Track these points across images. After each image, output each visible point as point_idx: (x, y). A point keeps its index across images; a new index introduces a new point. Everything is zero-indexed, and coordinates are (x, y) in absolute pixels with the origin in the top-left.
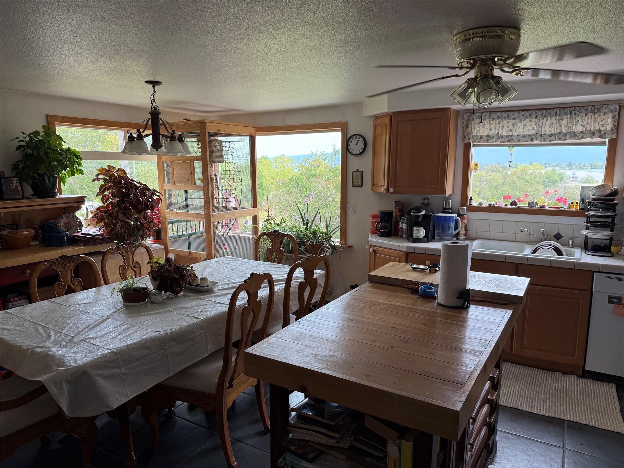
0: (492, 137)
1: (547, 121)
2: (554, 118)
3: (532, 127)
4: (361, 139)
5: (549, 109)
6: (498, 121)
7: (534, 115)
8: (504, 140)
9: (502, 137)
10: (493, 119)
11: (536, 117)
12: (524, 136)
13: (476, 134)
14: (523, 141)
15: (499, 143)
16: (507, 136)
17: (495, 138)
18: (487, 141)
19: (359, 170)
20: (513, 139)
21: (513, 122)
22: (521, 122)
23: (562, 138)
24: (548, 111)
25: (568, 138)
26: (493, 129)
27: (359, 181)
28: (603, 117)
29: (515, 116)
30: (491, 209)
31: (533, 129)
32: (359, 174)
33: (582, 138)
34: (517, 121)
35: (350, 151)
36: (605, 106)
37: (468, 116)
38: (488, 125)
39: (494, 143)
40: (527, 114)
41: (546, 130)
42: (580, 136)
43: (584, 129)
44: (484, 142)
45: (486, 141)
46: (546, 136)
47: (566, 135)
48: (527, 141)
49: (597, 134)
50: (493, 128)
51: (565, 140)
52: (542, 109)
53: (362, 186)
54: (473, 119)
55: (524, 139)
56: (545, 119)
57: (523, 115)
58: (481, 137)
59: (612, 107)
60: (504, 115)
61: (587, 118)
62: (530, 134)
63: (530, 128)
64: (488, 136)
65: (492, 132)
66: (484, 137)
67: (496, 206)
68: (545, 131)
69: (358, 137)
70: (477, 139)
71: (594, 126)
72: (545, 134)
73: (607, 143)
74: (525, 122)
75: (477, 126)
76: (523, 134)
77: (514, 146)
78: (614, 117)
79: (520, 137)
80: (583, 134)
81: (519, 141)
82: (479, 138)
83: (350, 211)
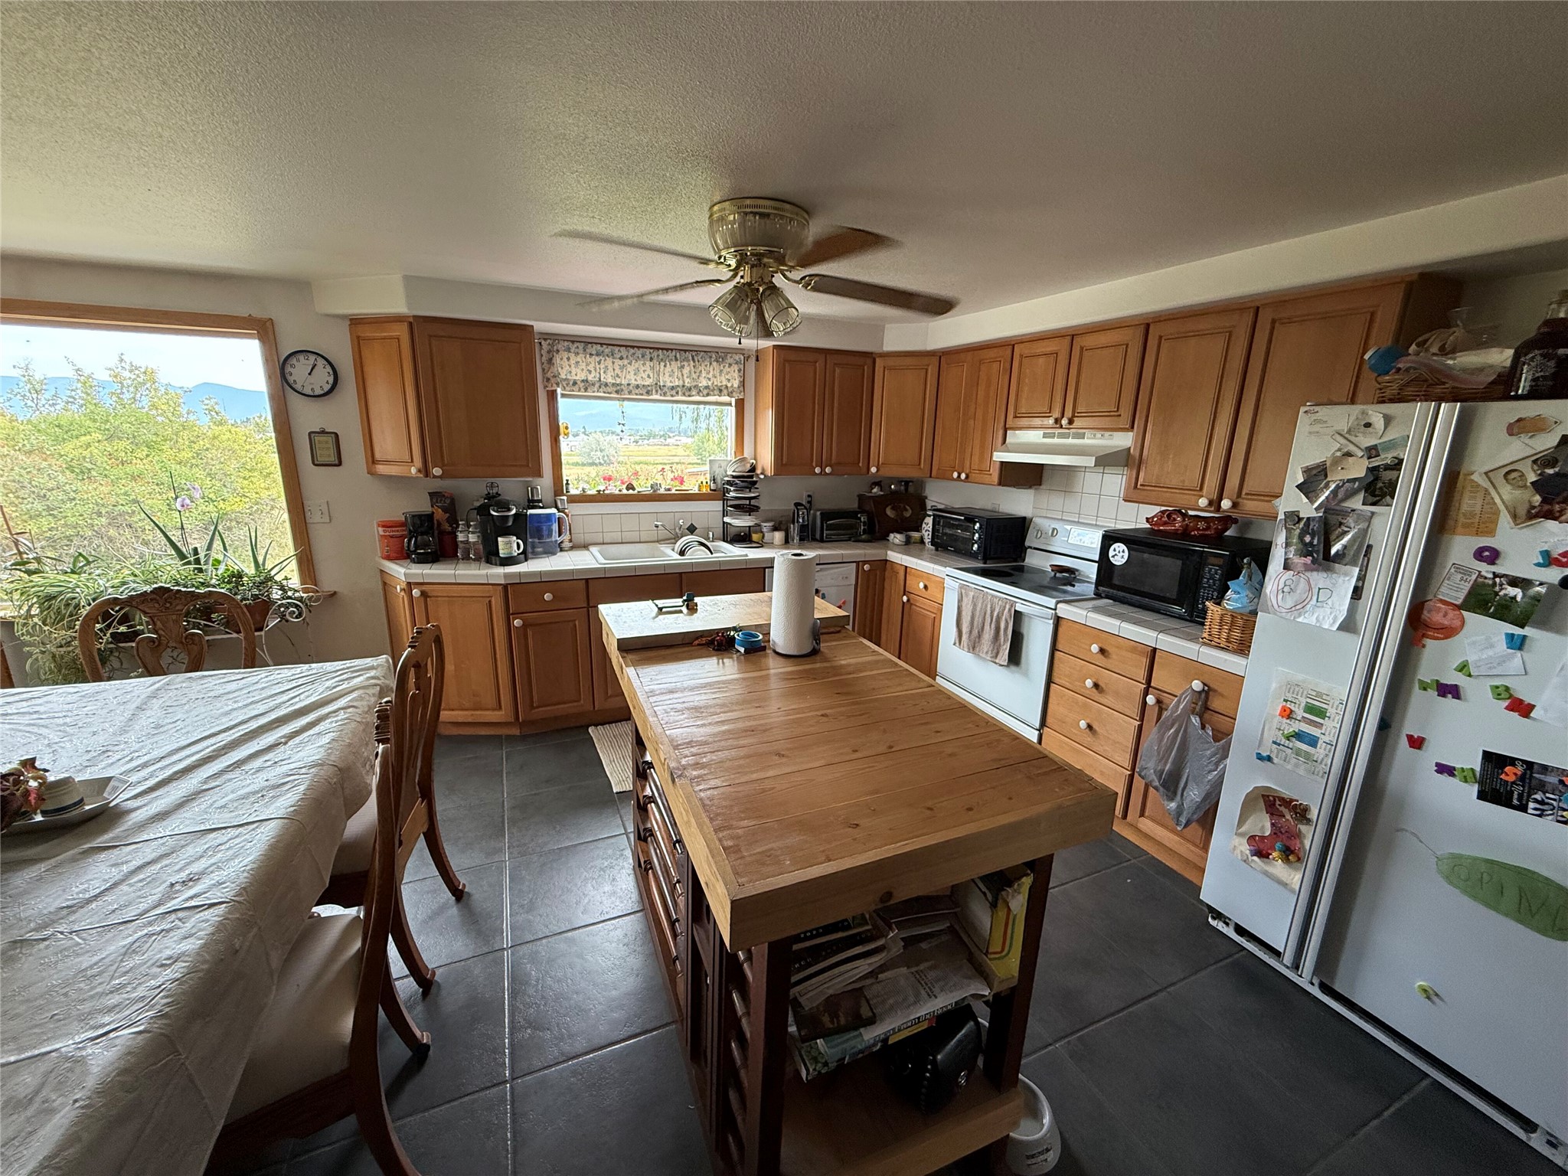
0: (593, 385)
1: (665, 366)
2: (673, 363)
3: (647, 373)
4: (321, 362)
5: (667, 350)
6: (598, 359)
7: (648, 357)
8: (610, 391)
9: (606, 385)
10: (591, 355)
11: (651, 359)
12: (637, 387)
13: (564, 377)
14: (636, 394)
15: (602, 394)
16: (613, 384)
17: (597, 385)
18: (586, 390)
19: (327, 430)
20: (622, 390)
21: (620, 362)
22: (630, 364)
23: (687, 394)
24: (665, 352)
25: (694, 393)
26: (593, 371)
27: (332, 452)
28: (729, 370)
29: (622, 354)
30: (601, 498)
31: (649, 376)
32: (330, 439)
33: (708, 395)
34: (626, 362)
35: (294, 386)
36: (730, 355)
37: (549, 344)
38: (584, 364)
39: (596, 394)
40: (639, 353)
41: (666, 379)
42: (705, 392)
43: (710, 383)
44: (579, 390)
45: (582, 390)
46: (666, 389)
47: (690, 389)
48: (642, 395)
49: (725, 392)
50: (592, 369)
51: (689, 396)
52: (658, 349)
53: (340, 464)
54: (558, 351)
55: (637, 391)
56: (662, 364)
57: (634, 354)
58: (575, 383)
59: (737, 357)
60: (607, 350)
61: (712, 368)
62: (646, 384)
63: (645, 376)
64: (585, 381)
65: (593, 375)
66: (579, 382)
67: (606, 492)
68: (665, 382)
69: (312, 358)
70: (567, 385)
71: (721, 381)
72: (664, 386)
73: (733, 404)
74: (637, 365)
75: (565, 363)
76: (636, 383)
77: (624, 399)
78: (739, 371)
79: (631, 388)
80: (709, 390)
81: (630, 393)
82: (571, 383)
83: (315, 517)
